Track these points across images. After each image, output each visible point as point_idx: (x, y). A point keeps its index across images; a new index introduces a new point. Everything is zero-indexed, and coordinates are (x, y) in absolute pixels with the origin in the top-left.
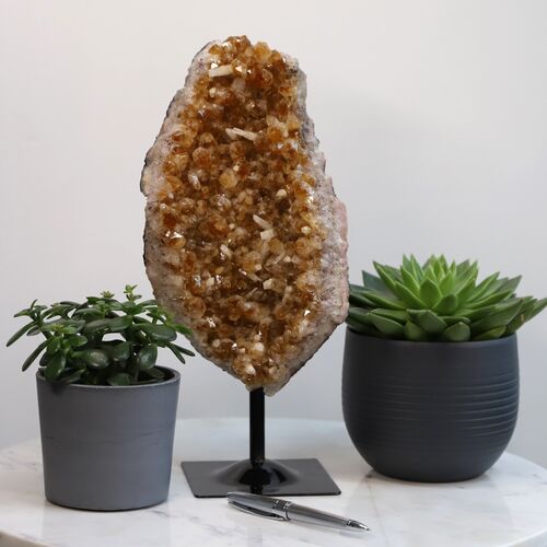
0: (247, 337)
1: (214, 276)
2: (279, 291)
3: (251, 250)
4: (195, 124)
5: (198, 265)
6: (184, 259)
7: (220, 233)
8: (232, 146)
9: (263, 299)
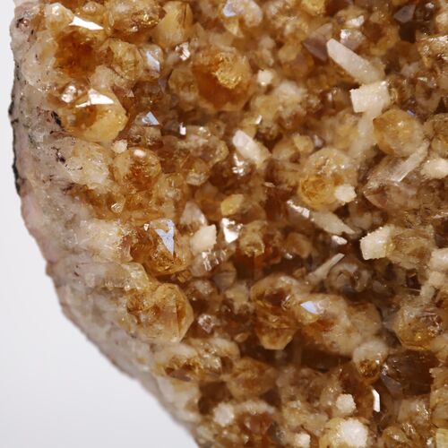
0: (312, 397)
1: (214, 221)
2: (406, 262)
3: (320, 144)
5: (166, 189)
7: (231, 95)
9: (358, 288)
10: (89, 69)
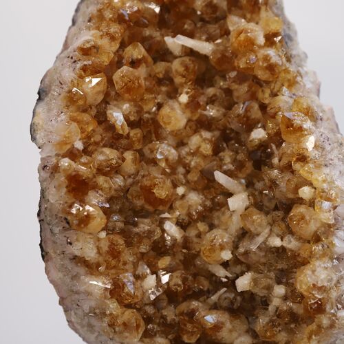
1: (154, 272)
2: (260, 292)
3: (212, 227)
4: (115, 29)
5: (128, 257)
6: (105, 246)
7: (162, 202)
8: (176, 65)
9: (235, 307)
10: (85, 193)
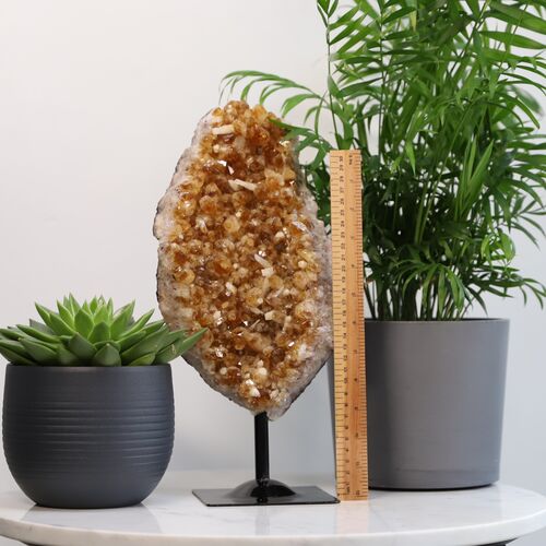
0: (251, 364)
1: (220, 310)
2: (279, 321)
3: (253, 286)
4: (202, 175)
5: (206, 300)
6: (194, 292)
7: (225, 271)
8: (235, 196)
9: (265, 330)
10: (184, 262)
